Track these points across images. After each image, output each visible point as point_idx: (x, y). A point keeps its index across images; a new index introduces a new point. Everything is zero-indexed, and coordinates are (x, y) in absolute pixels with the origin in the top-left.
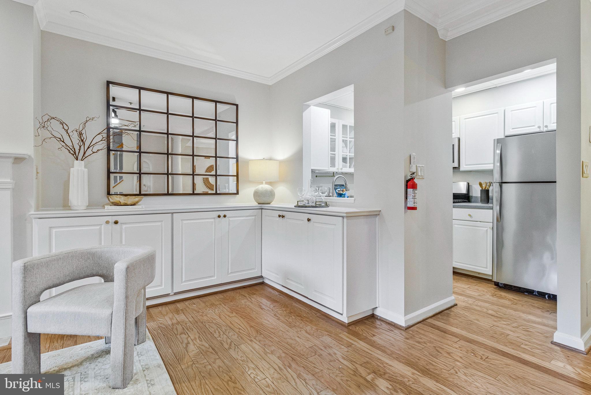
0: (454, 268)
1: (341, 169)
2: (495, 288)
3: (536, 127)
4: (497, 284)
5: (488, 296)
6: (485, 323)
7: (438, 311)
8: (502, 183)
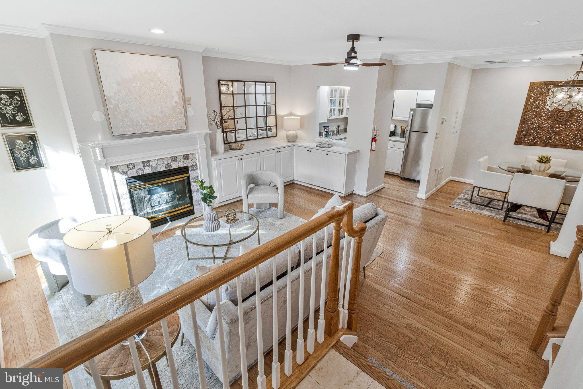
0: (385, 171)
1: (329, 117)
2: (401, 180)
3: (431, 101)
4: (401, 178)
5: (397, 184)
6: (395, 193)
7: (377, 190)
8: (410, 131)
